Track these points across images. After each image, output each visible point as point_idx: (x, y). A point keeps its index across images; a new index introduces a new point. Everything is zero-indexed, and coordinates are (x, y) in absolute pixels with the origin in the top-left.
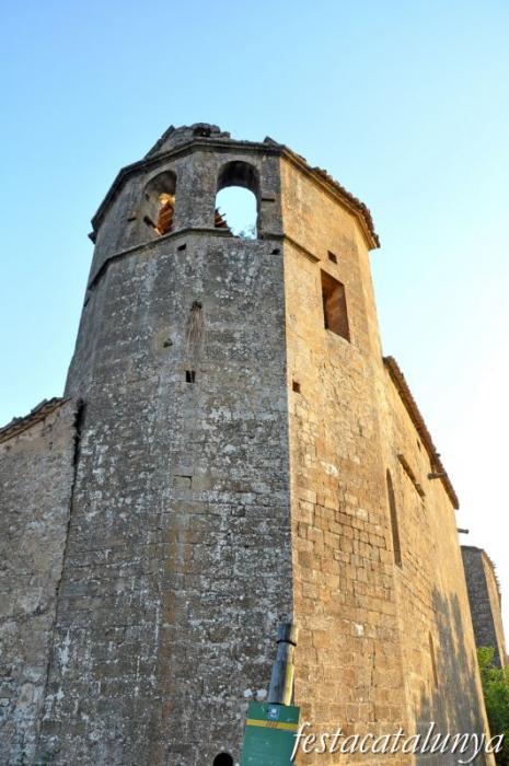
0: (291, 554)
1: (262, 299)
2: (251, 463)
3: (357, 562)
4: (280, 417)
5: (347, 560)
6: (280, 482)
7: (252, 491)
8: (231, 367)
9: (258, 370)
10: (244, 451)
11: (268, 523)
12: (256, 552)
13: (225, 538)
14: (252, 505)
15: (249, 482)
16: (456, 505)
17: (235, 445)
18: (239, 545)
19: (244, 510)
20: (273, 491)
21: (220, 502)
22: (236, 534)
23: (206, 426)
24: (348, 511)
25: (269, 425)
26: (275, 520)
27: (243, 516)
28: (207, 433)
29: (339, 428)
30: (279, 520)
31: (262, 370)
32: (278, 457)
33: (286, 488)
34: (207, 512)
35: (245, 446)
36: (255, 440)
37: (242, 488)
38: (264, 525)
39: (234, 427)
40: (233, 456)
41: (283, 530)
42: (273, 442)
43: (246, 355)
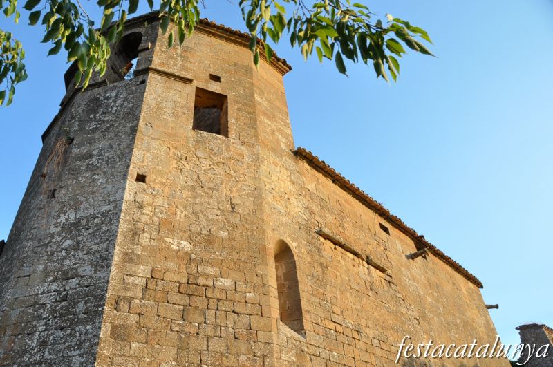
0: (100, 328)
1: (122, 120)
2: (83, 251)
3: (210, 332)
4: (116, 206)
5: (193, 330)
6: (104, 262)
7: (77, 276)
8: (85, 177)
9: (106, 173)
10: (78, 242)
11: (86, 303)
12: (68, 332)
13: (45, 324)
14: (75, 288)
15: (76, 269)
16: (479, 285)
17: (73, 239)
18: (56, 329)
19: (67, 294)
20: (96, 271)
21: (48, 292)
22: (55, 318)
23: (53, 229)
24: (202, 281)
25: (105, 215)
26: (91, 298)
27: (66, 300)
28: (52, 236)
29: (197, 208)
30: (96, 297)
31: (109, 172)
32: (107, 240)
33: (108, 266)
34: (36, 303)
35: (80, 238)
36: (91, 231)
37: (70, 275)
38: (81, 305)
39: (76, 224)
40: (68, 250)
41: (98, 306)
42: (105, 228)
43: (99, 165)
